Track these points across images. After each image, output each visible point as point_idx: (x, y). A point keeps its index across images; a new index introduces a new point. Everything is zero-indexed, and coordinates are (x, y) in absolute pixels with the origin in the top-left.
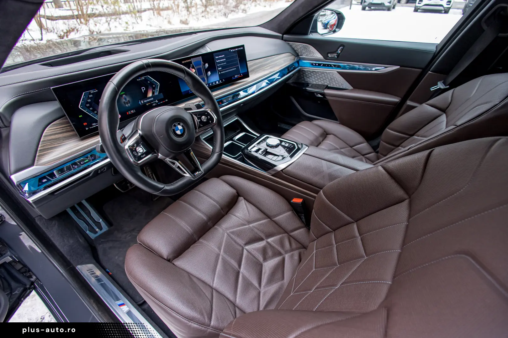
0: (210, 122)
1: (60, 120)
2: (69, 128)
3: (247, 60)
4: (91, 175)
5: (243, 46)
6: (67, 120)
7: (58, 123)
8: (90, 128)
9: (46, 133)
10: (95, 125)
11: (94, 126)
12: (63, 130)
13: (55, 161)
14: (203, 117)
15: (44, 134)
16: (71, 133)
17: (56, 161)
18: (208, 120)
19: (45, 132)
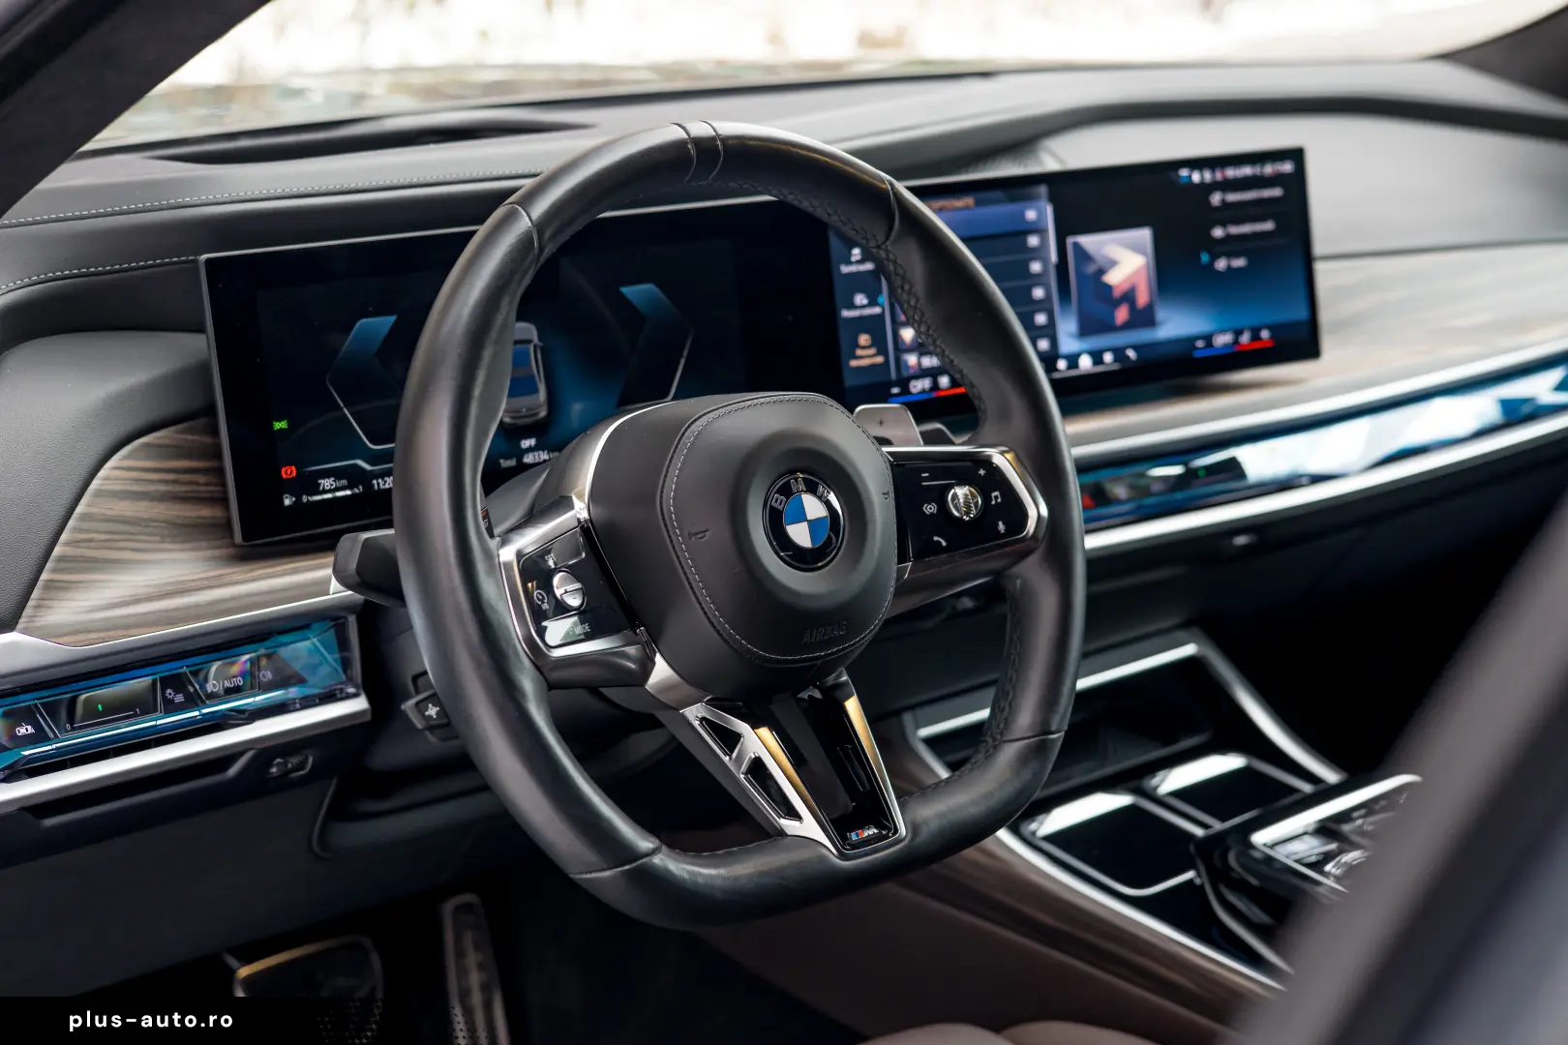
0: (1001, 527)
1: (183, 432)
2: (202, 479)
3: (1319, 247)
4: (233, 771)
5: (1297, 155)
6: (208, 440)
7: (167, 442)
8: (305, 499)
9: (107, 478)
10: (330, 491)
11: (325, 492)
12: (174, 482)
13: (108, 630)
14: (961, 492)
15: (95, 484)
16: (206, 512)
17: (112, 633)
18: (988, 512)
19: (102, 473)
